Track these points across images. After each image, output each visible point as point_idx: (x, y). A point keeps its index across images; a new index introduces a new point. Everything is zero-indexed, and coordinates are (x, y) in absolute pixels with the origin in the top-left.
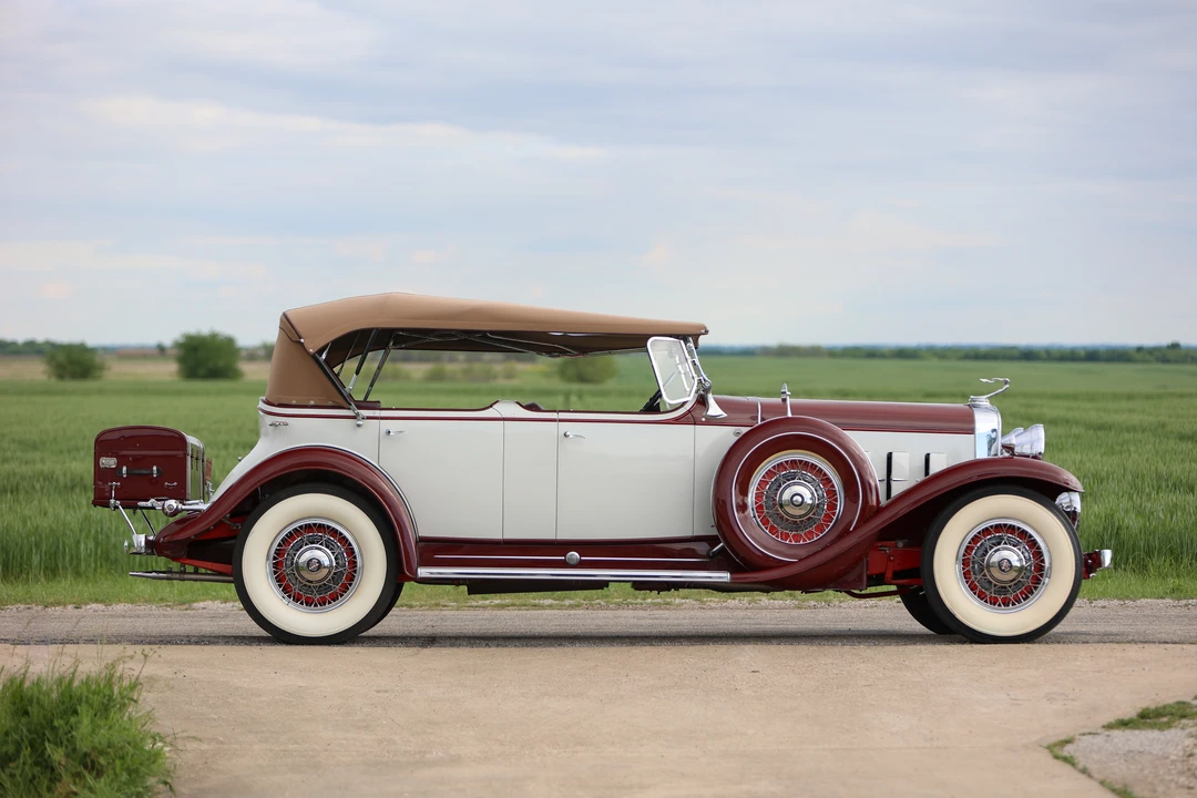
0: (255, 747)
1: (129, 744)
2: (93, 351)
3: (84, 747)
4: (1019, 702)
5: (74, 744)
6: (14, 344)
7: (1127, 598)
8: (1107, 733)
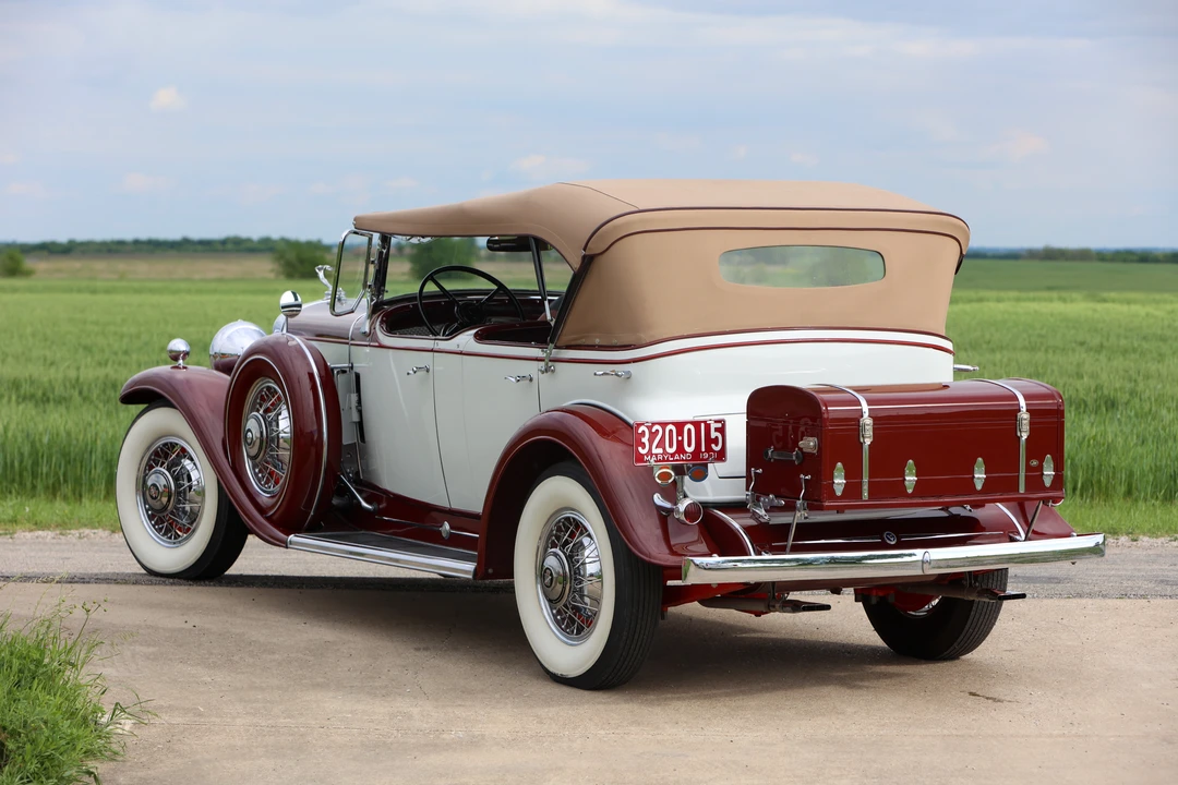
6: (249, 240)
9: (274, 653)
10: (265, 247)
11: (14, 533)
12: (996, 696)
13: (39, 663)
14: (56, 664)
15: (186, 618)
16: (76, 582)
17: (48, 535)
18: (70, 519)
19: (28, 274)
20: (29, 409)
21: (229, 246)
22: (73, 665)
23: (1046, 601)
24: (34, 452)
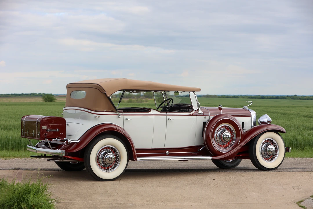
0: (80, 202)
1: (43, 203)
2: (53, 95)
3: (31, 204)
4: (286, 189)
5: (28, 202)
6: (36, 94)
7: (303, 157)
8: (312, 199)
11: (10, 159)
13: (39, 189)
15: (60, 178)
17: (17, 159)
18: (21, 155)
21: (32, 95)
24: (8, 140)
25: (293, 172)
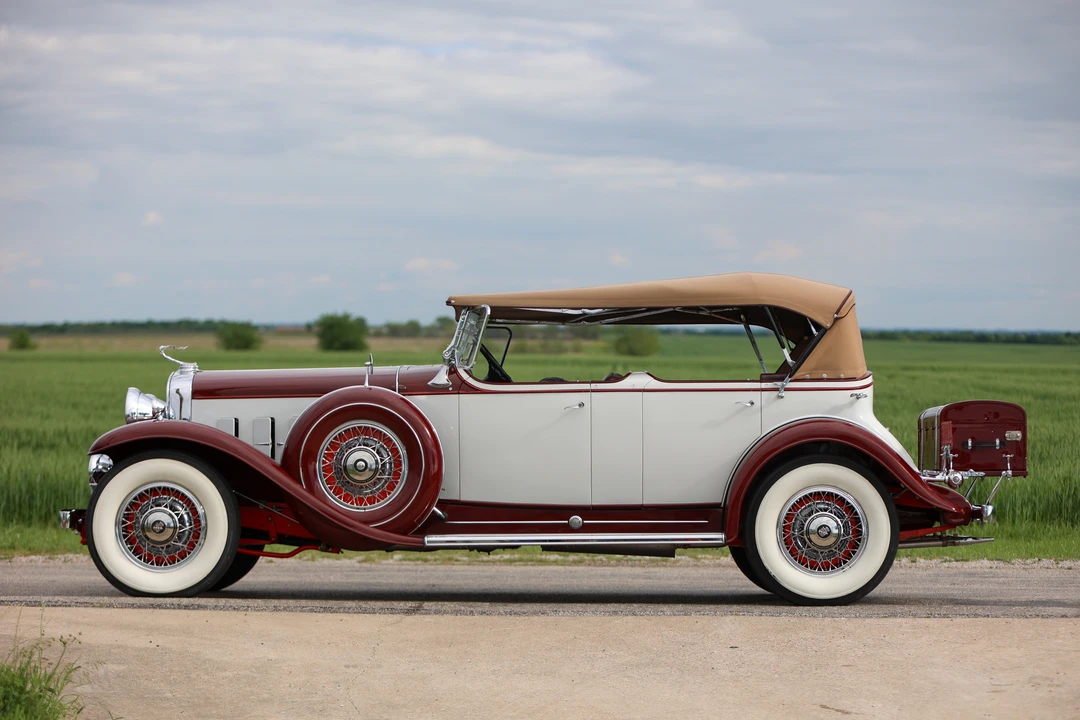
4: (1003, 688)
9: (226, 670)
10: (209, 327)
11: (13, 557)
12: (843, 708)
13: (22, 690)
14: (37, 690)
15: (151, 638)
16: (60, 606)
17: (39, 559)
18: (57, 545)
19: (34, 347)
20: (28, 454)
21: (183, 326)
22: (52, 691)
23: (868, 621)
24: (31, 488)
25: (1039, 620)
